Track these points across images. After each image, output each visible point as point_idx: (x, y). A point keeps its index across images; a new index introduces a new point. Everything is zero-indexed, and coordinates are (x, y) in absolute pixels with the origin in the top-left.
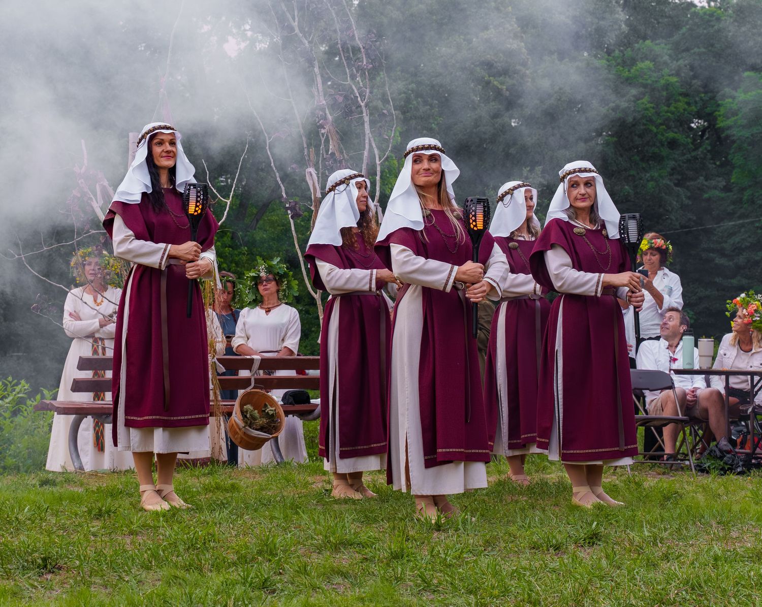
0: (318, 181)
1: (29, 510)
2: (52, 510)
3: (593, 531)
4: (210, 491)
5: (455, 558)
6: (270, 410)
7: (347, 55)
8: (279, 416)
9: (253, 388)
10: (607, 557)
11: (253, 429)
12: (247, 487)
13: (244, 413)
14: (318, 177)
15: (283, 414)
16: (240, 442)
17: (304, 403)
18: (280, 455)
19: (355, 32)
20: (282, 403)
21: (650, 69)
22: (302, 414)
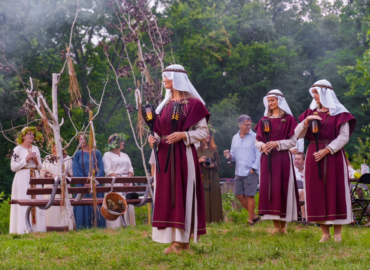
0: (141, 95)
1: (9, 249)
2: (20, 249)
3: (276, 251)
4: (94, 239)
5: (215, 265)
6: (120, 202)
7: (153, 37)
8: (124, 205)
9: (112, 192)
10: (285, 263)
11: (112, 211)
12: (111, 237)
13: (107, 203)
14: (141, 94)
15: (126, 204)
16: (106, 217)
17: (136, 198)
18: (125, 223)
19: (157, 27)
20: (126, 199)
21: (285, 49)
22: (135, 204)
